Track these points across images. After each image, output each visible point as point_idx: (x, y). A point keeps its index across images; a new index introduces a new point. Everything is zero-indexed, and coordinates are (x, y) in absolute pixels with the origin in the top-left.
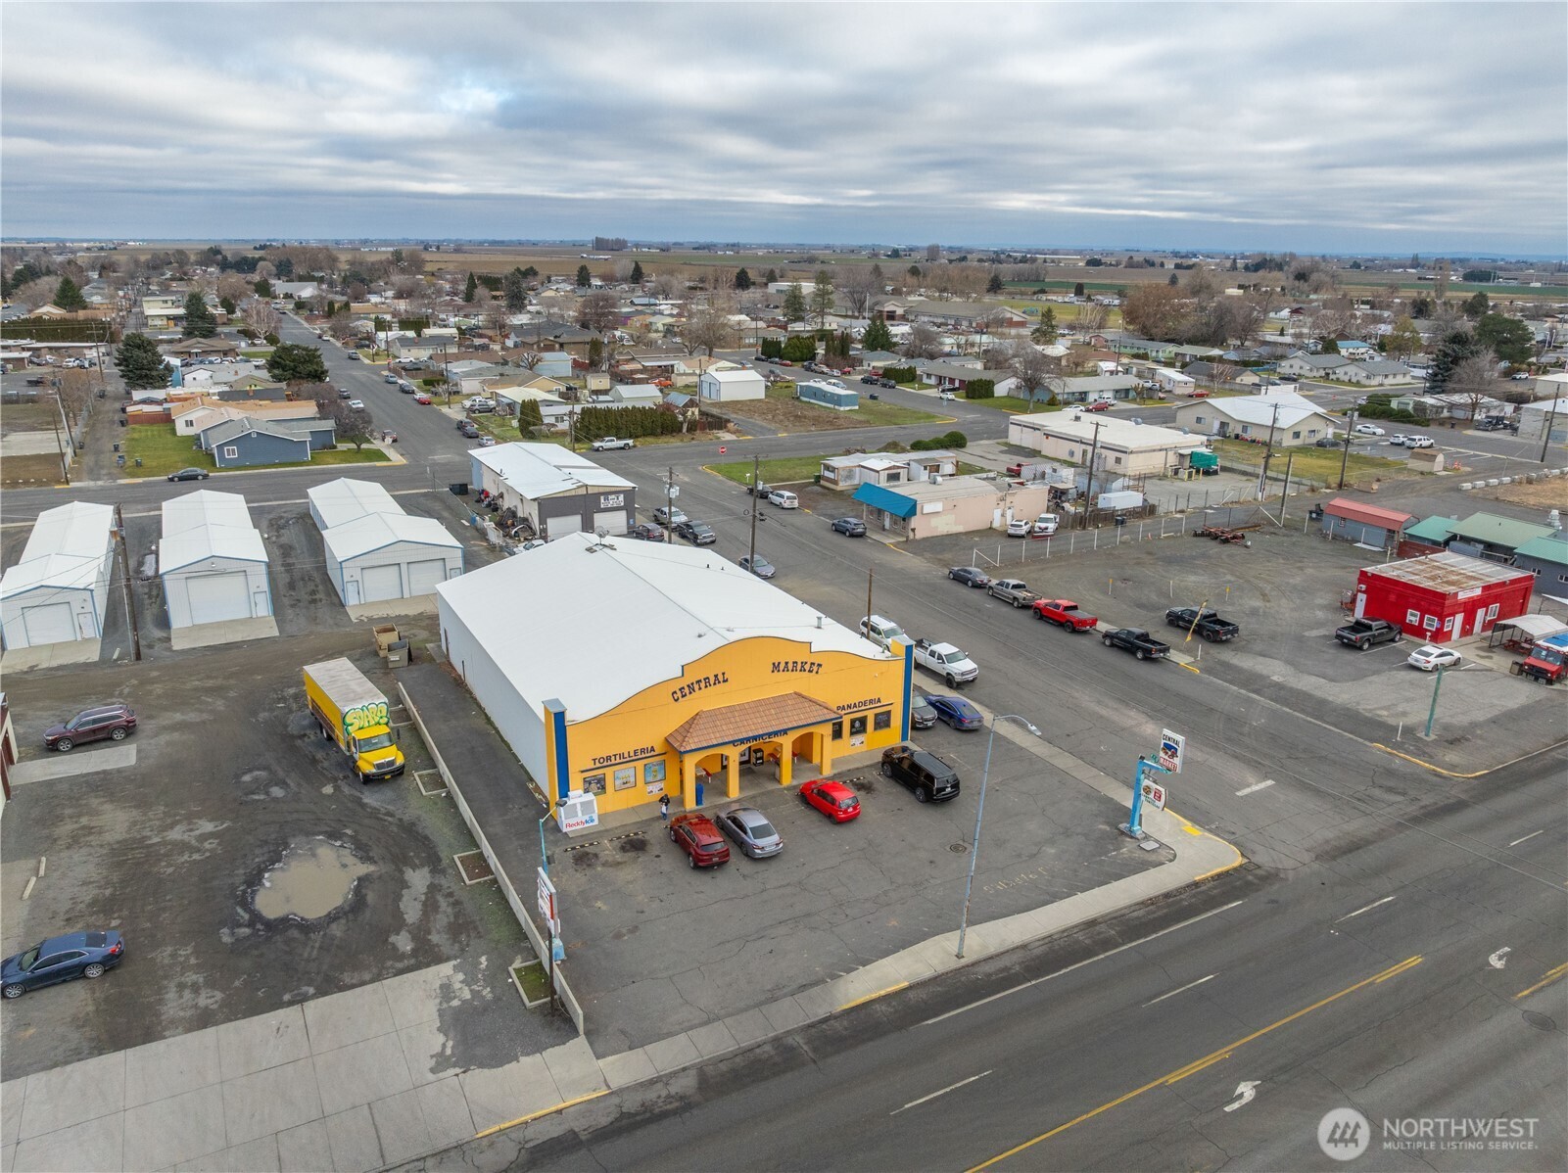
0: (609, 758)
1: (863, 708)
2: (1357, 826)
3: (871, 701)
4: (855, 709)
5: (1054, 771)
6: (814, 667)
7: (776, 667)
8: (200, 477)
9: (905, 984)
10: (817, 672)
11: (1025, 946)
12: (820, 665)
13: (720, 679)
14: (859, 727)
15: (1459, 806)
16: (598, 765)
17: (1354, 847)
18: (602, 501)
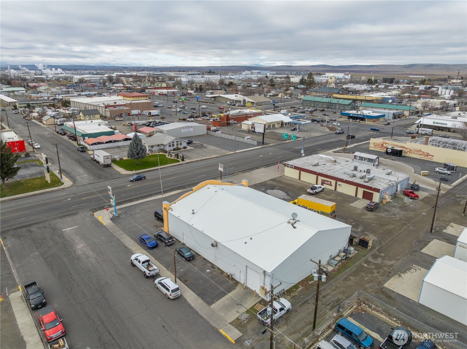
5: (124, 230)
17: (65, 216)
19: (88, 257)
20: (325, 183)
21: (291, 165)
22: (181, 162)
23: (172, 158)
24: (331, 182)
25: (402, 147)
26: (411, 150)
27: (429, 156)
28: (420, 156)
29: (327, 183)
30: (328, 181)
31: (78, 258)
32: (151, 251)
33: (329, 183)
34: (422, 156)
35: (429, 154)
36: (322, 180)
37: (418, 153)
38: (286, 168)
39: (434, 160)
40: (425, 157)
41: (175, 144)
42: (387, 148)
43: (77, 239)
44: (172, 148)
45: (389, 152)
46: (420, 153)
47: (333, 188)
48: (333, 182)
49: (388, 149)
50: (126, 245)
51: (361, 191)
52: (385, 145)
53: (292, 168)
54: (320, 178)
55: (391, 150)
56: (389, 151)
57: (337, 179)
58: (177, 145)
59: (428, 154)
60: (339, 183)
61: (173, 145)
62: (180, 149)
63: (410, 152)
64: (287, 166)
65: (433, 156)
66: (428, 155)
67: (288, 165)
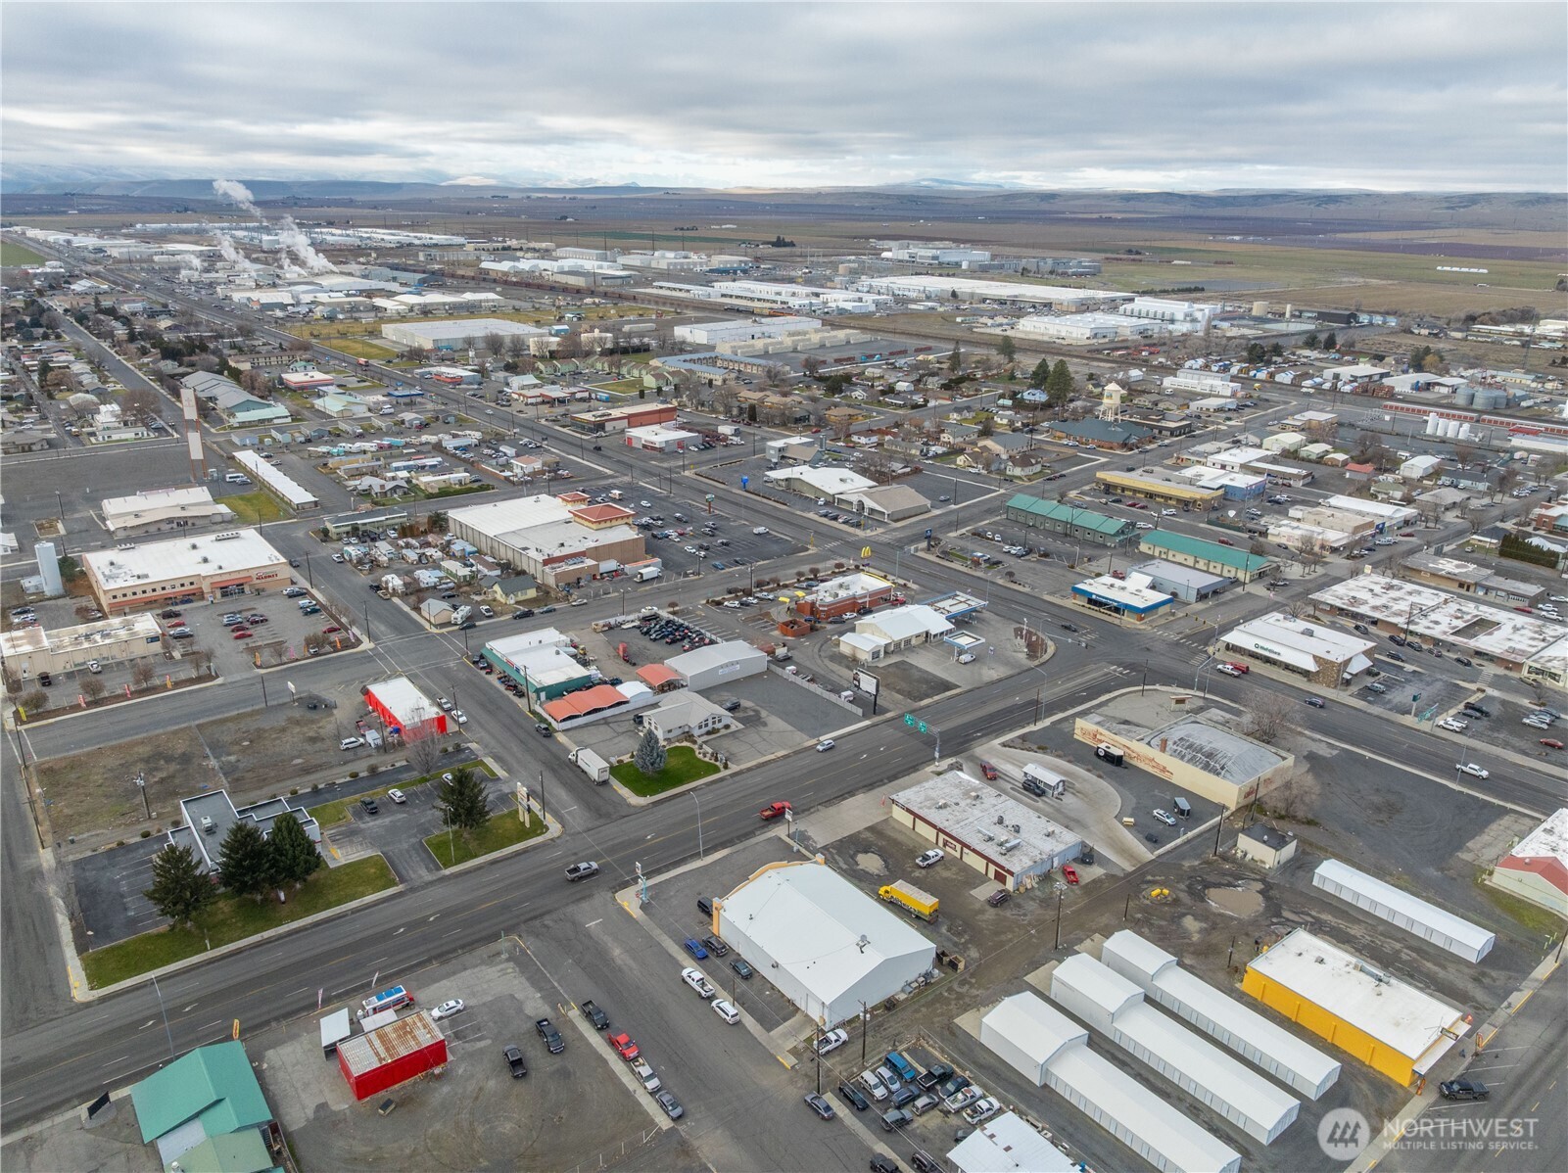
2: (571, 909)
5: (661, 927)
15: (526, 921)
17: (579, 900)
19: (631, 969)
20: (947, 845)
21: (902, 805)
22: (724, 773)
23: (707, 759)
24: (956, 846)
25: (1125, 747)
26: (1139, 755)
27: (1167, 773)
28: (1153, 770)
30: (951, 843)
31: (620, 970)
32: (701, 962)
33: (953, 846)
34: (1156, 770)
35: (1168, 769)
36: (944, 839)
37: (1151, 764)
38: (894, 806)
39: (1175, 781)
40: (1160, 773)
41: (710, 722)
42: (1099, 746)
43: (608, 940)
44: (704, 730)
45: (1101, 754)
46: (1154, 764)
47: (958, 855)
48: (959, 846)
49: (1100, 748)
50: (670, 951)
51: (992, 869)
52: (1098, 737)
53: (903, 809)
54: (942, 836)
55: (1103, 750)
57: (964, 845)
58: (714, 723)
59: (1165, 768)
60: (965, 850)
61: (706, 725)
62: (718, 730)
63: (1137, 760)
64: (896, 804)
65: (1173, 774)
66: (1164, 770)
67: (898, 802)
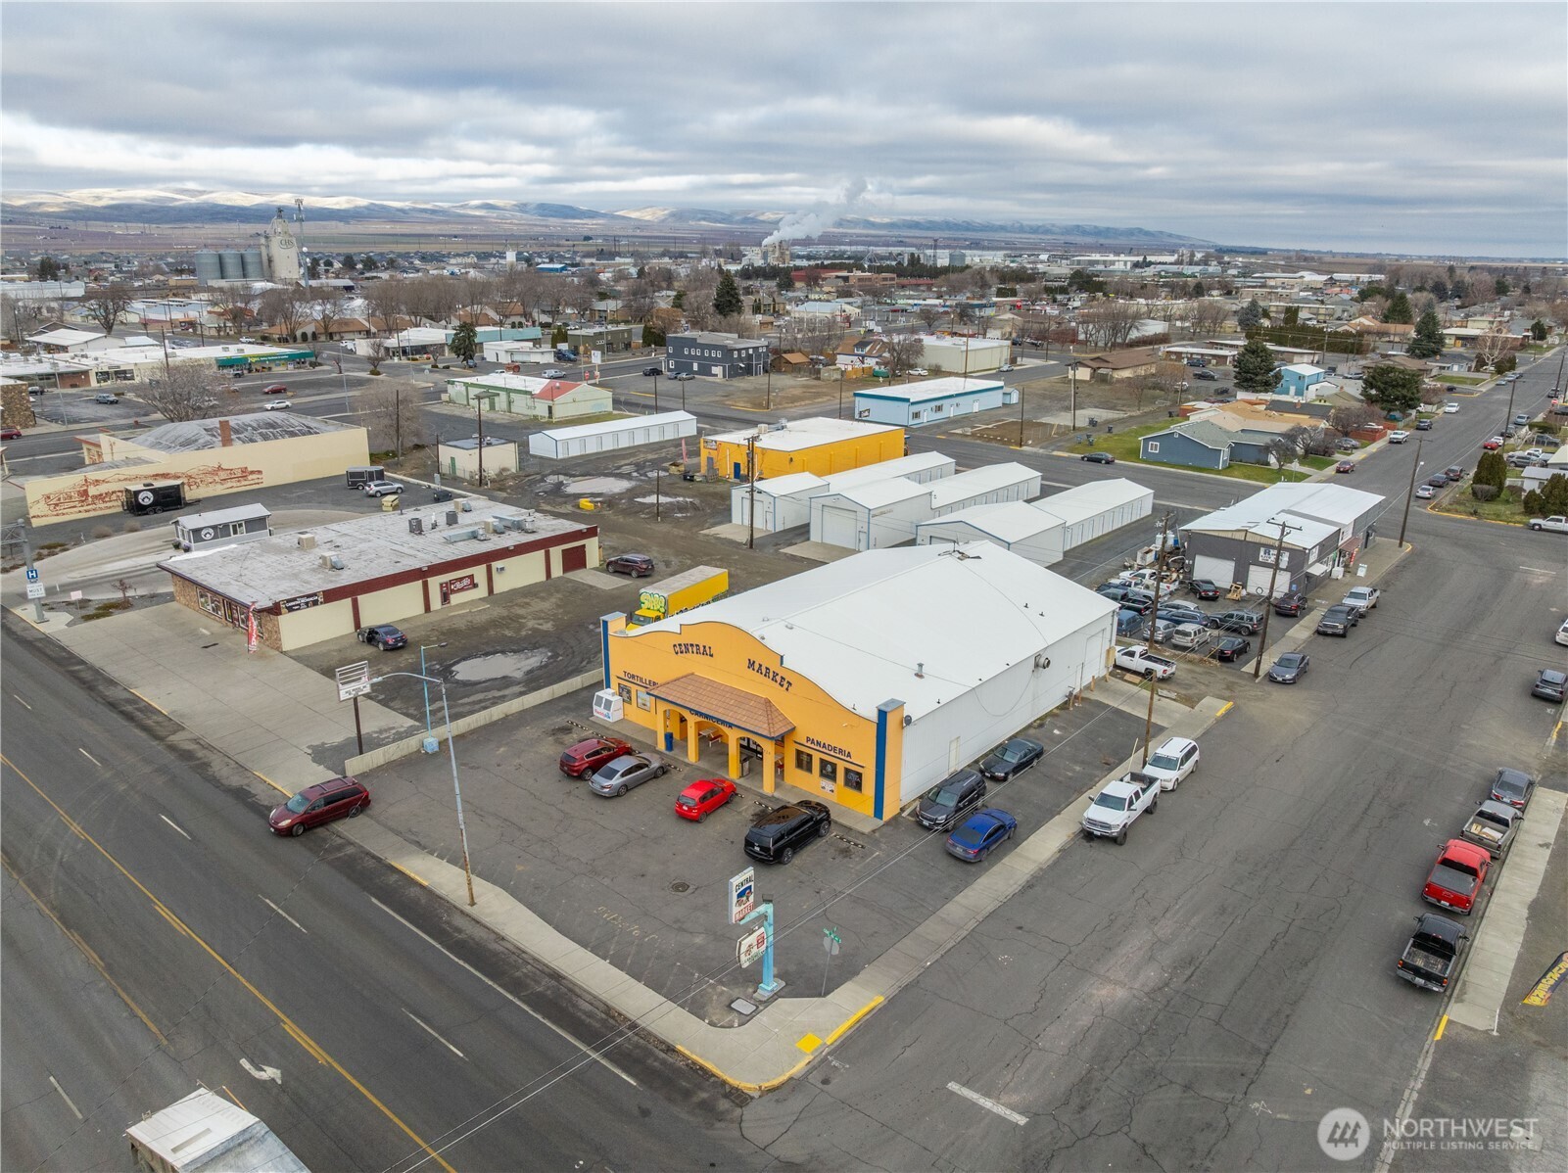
0: (633, 676)
1: (832, 753)
3: (841, 751)
4: (824, 750)
6: (784, 682)
7: (751, 664)
8: (1103, 462)
9: (425, 883)
10: (787, 689)
11: (503, 939)
12: (790, 684)
13: (705, 652)
14: (828, 772)
16: (627, 678)
18: (1262, 553)
20: (453, 592)
21: (308, 596)
24: (471, 577)
25: (157, 475)
26: (191, 477)
27: (250, 477)
28: (225, 486)
29: (459, 585)
30: (460, 579)
33: (466, 582)
34: (229, 484)
35: (249, 469)
36: (441, 585)
37: (217, 479)
38: (284, 618)
39: (269, 480)
40: (239, 484)
42: (137, 493)
45: (147, 502)
46: (222, 475)
47: (482, 591)
48: (479, 572)
49: (141, 496)
51: (556, 553)
53: (315, 603)
54: (434, 583)
55: (150, 495)
56: (146, 499)
59: (244, 470)
60: (496, 565)
63: (190, 486)
64: (290, 609)
65: (260, 472)
66: (245, 473)
67: (294, 599)
